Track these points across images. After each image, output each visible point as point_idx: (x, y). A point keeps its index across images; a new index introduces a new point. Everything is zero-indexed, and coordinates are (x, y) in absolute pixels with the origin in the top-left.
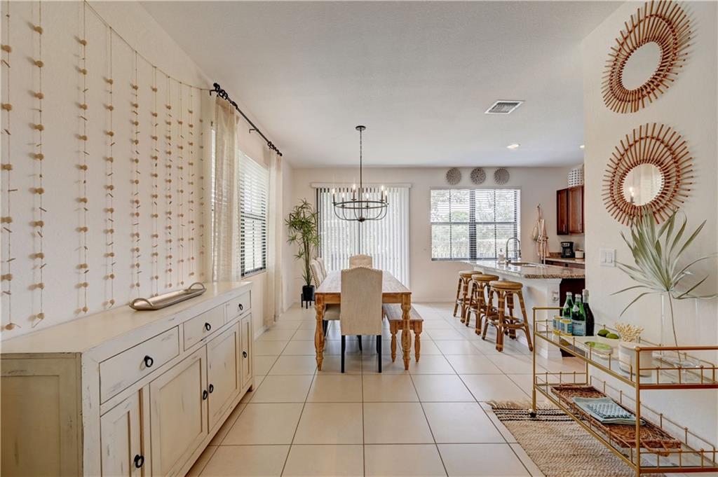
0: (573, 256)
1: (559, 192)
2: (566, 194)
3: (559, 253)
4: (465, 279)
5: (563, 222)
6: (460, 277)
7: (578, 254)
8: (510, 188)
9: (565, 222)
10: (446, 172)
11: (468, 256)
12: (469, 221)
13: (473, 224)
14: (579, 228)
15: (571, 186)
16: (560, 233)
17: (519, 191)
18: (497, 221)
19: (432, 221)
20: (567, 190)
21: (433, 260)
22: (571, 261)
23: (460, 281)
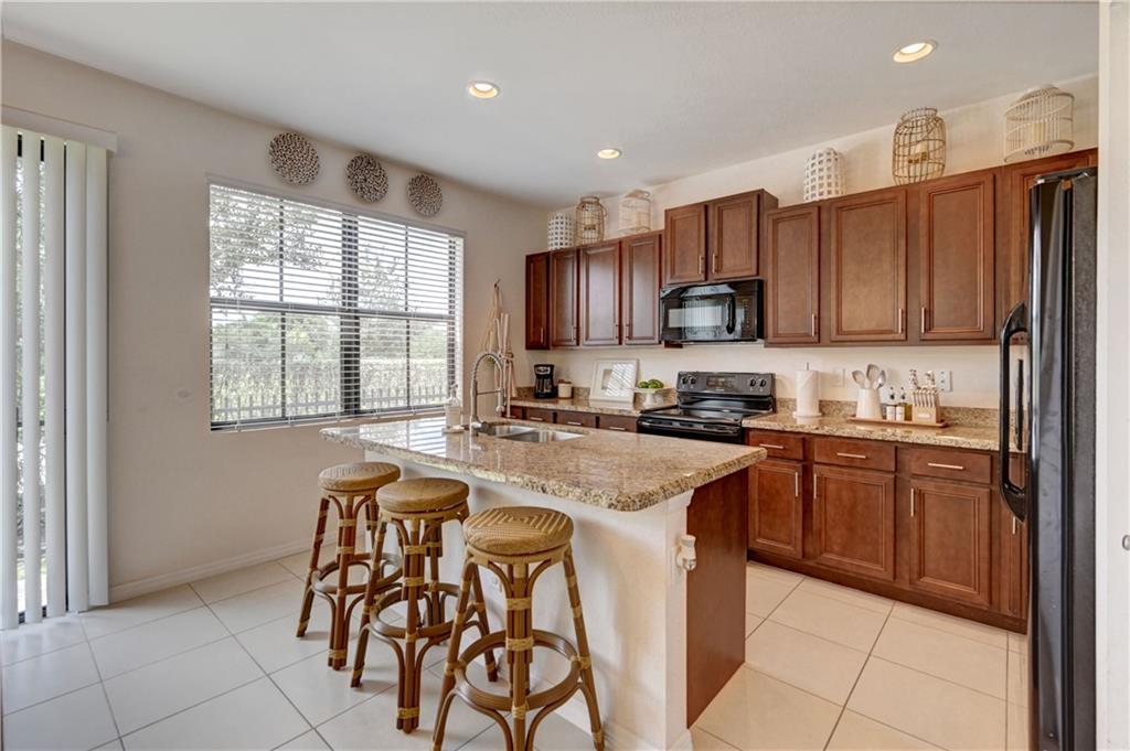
0: (553, 395)
1: (530, 259)
2: (544, 262)
3: (529, 389)
4: (344, 501)
5: (540, 324)
6: (324, 494)
7: (564, 391)
8: (441, 229)
9: (544, 322)
10: (270, 137)
11: (337, 408)
12: (339, 304)
13: (351, 315)
14: (572, 334)
15: (554, 248)
16: (532, 345)
17: (460, 242)
18: (411, 310)
19: (213, 293)
20: (547, 255)
21: (216, 427)
22: (550, 406)
23: (325, 505)
